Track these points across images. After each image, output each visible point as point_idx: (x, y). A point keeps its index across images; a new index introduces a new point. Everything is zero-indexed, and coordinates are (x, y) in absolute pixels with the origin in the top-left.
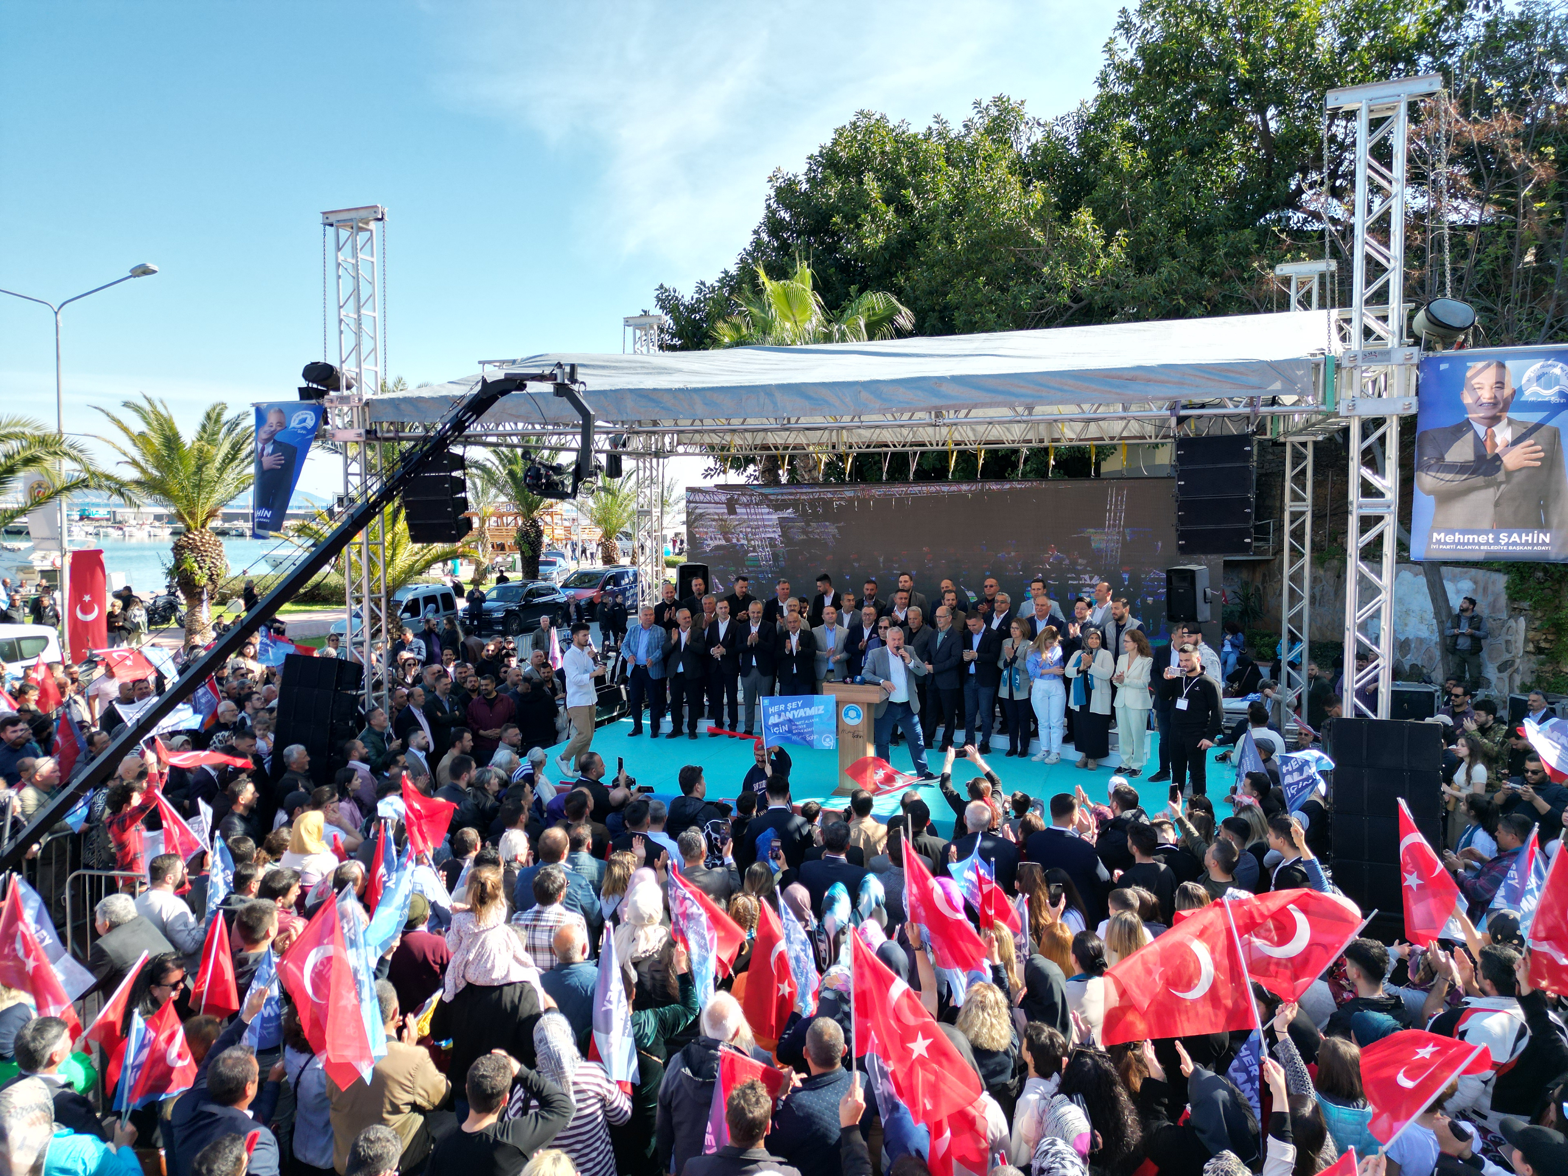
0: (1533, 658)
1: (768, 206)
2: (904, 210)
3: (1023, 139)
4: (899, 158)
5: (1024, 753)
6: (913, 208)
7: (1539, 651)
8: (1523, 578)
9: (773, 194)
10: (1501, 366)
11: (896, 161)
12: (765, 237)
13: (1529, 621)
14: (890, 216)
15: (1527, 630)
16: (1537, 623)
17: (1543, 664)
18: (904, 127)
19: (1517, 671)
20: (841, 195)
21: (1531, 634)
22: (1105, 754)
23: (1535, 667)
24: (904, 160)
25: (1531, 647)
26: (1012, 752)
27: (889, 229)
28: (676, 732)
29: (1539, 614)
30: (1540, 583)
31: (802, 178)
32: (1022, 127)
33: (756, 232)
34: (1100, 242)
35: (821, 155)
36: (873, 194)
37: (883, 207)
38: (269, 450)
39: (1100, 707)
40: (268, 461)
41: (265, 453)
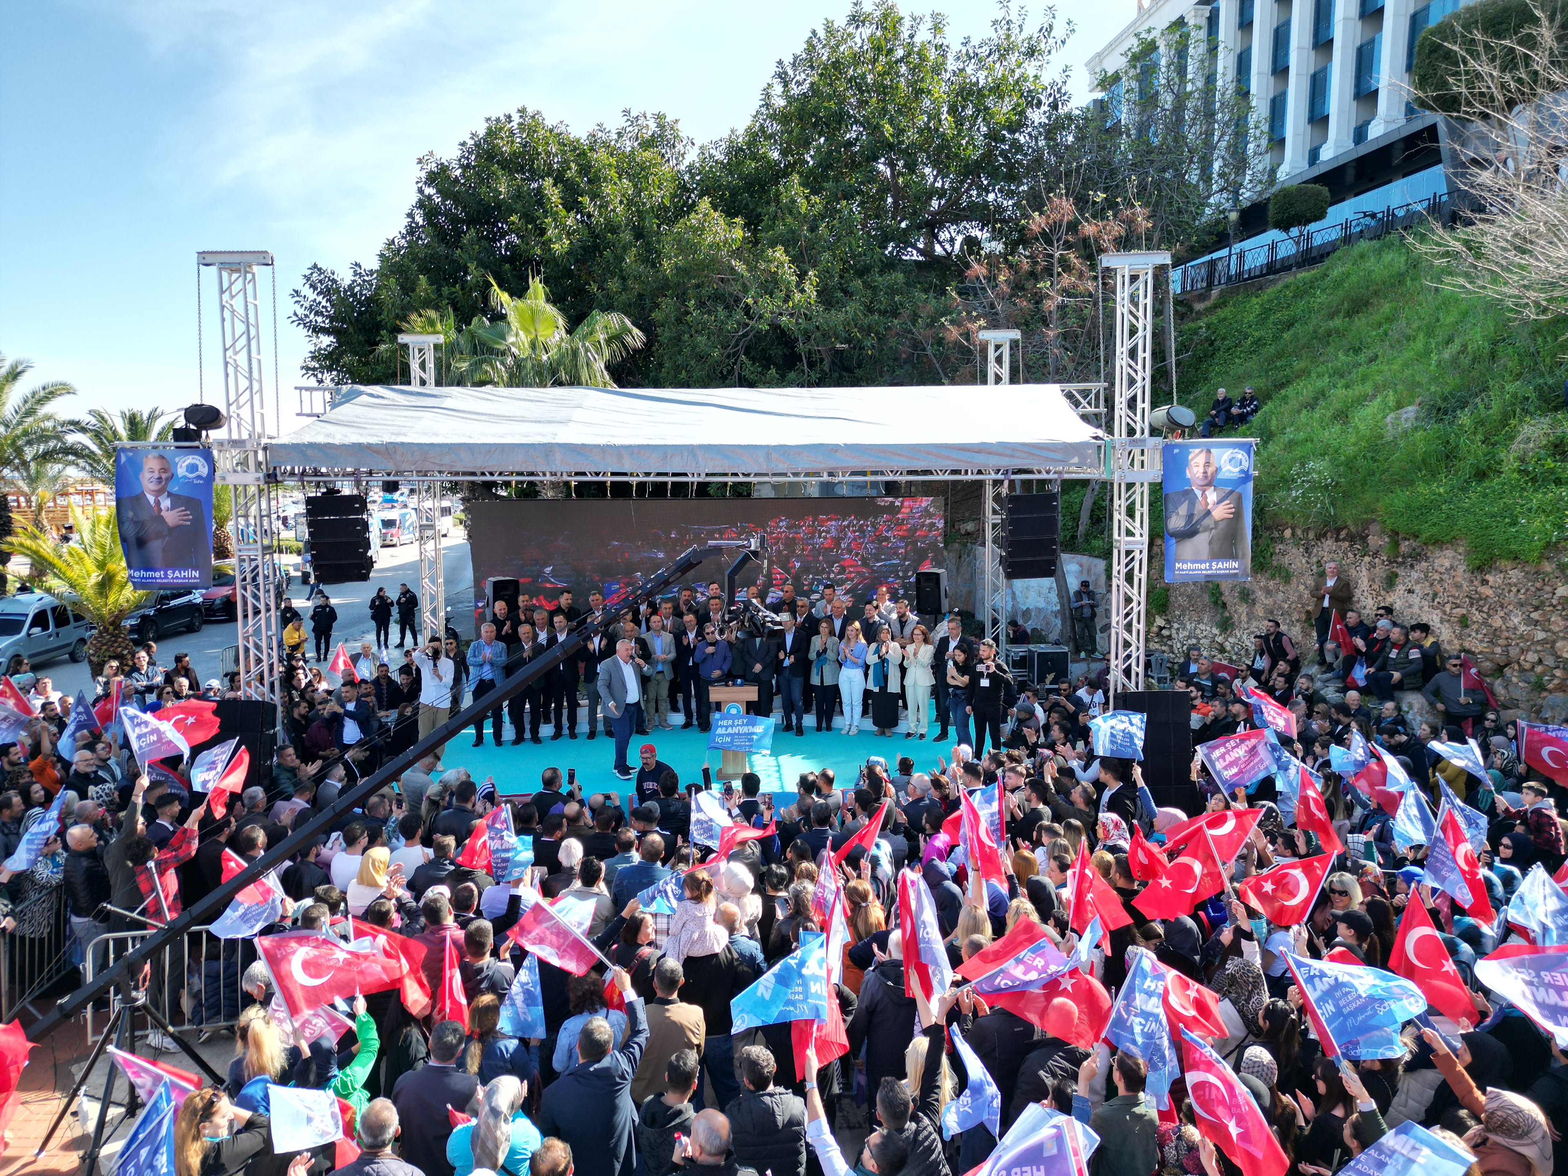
1: (420, 189)
5: (829, 728)
9: (424, 177)
10: (1209, 452)
12: (420, 221)
14: (570, 221)
18: (564, 129)
20: (514, 196)
22: (896, 724)
24: (573, 165)
26: (819, 729)
27: (571, 234)
28: (519, 739)
31: (453, 163)
32: (678, 145)
33: (410, 215)
34: (795, 279)
35: (476, 144)
36: (553, 199)
37: (563, 213)
38: (166, 503)
39: (893, 687)
40: (171, 517)
41: (163, 506)
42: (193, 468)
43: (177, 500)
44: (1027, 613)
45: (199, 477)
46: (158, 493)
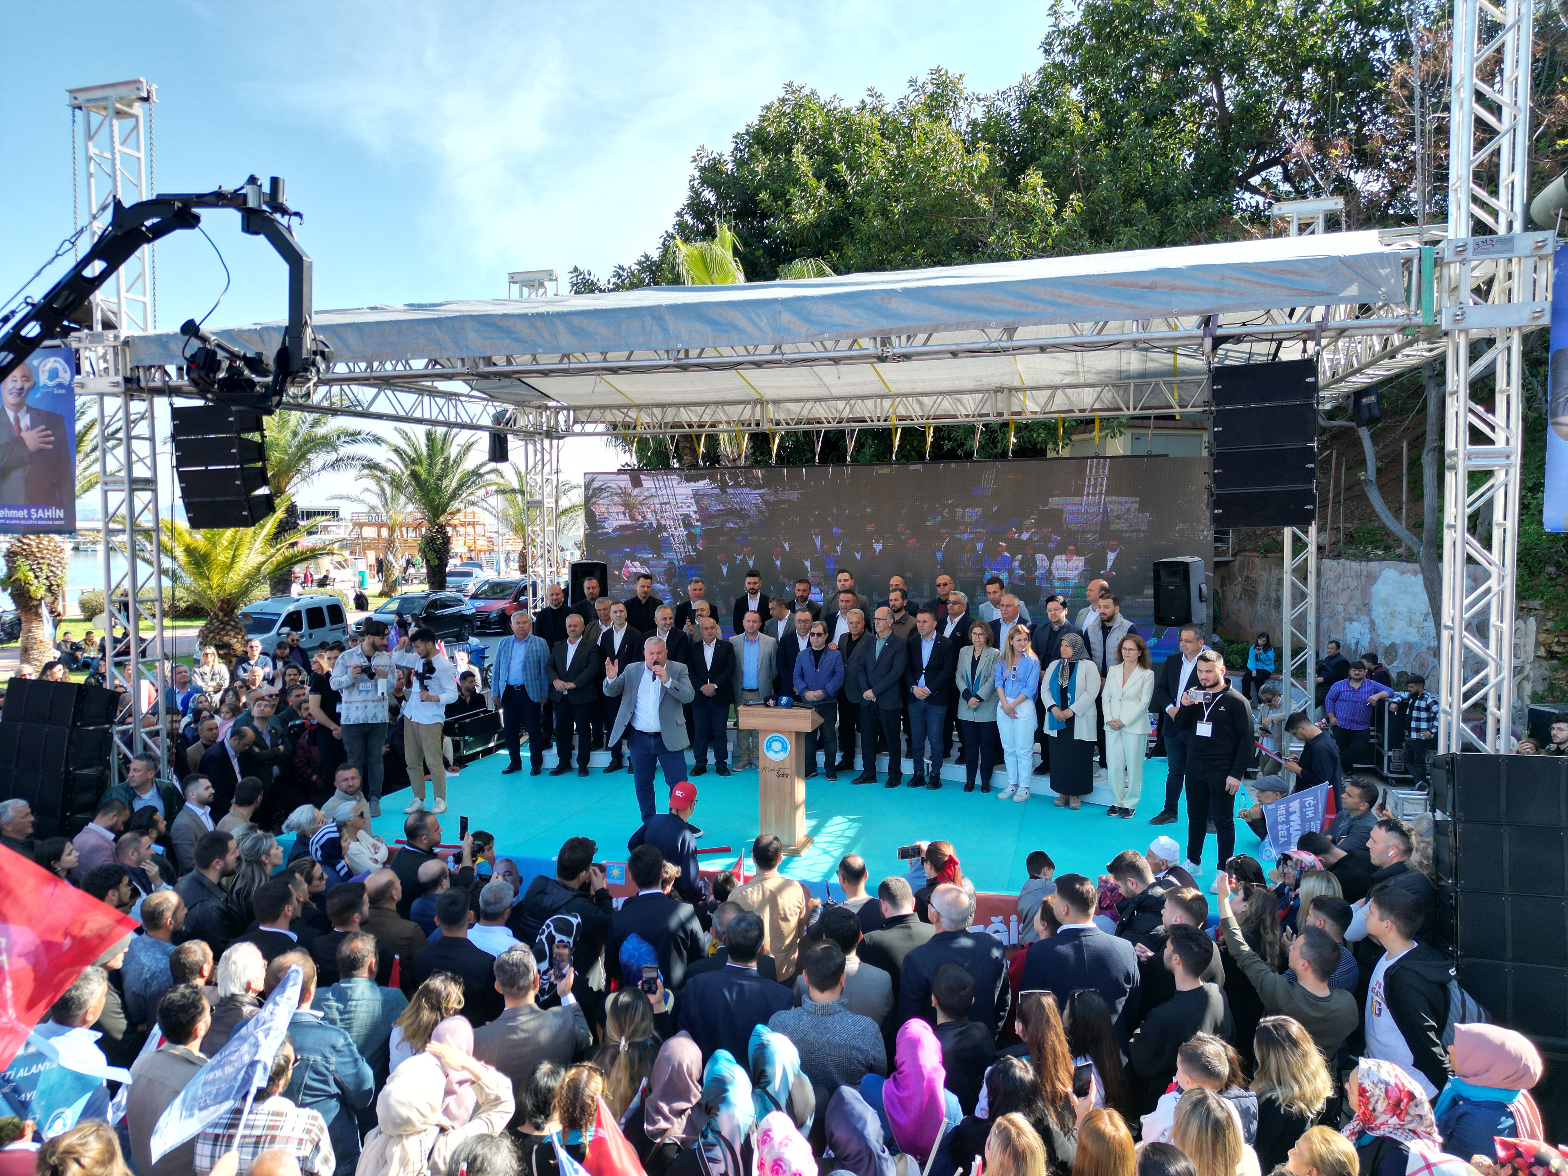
0: (1545, 663)
1: (693, 186)
2: (836, 186)
3: (962, 116)
4: (831, 133)
5: (986, 788)
6: (846, 185)
7: (1551, 655)
8: (1532, 574)
9: (697, 174)
11: (828, 136)
12: (690, 221)
13: (1540, 621)
14: (822, 191)
15: (1538, 633)
16: (1549, 625)
17: (1556, 670)
18: (836, 103)
19: (1527, 678)
20: (769, 173)
21: (1543, 637)
23: (1547, 673)
24: (836, 135)
25: (1542, 652)
26: (970, 786)
27: (820, 203)
28: (564, 768)
29: (1551, 614)
30: (1551, 579)
31: (727, 157)
32: (961, 104)
33: (679, 214)
34: (1051, 208)
35: (748, 133)
36: (803, 168)
37: (813, 182)
38: (26, 421)
39: (1084, 732)
40: (32, 438)
41: (22, 425)
42: (54, 374)
43: (40, 417)
44: (1391, 651)
45: (60, 385)
46: (18, 407)
